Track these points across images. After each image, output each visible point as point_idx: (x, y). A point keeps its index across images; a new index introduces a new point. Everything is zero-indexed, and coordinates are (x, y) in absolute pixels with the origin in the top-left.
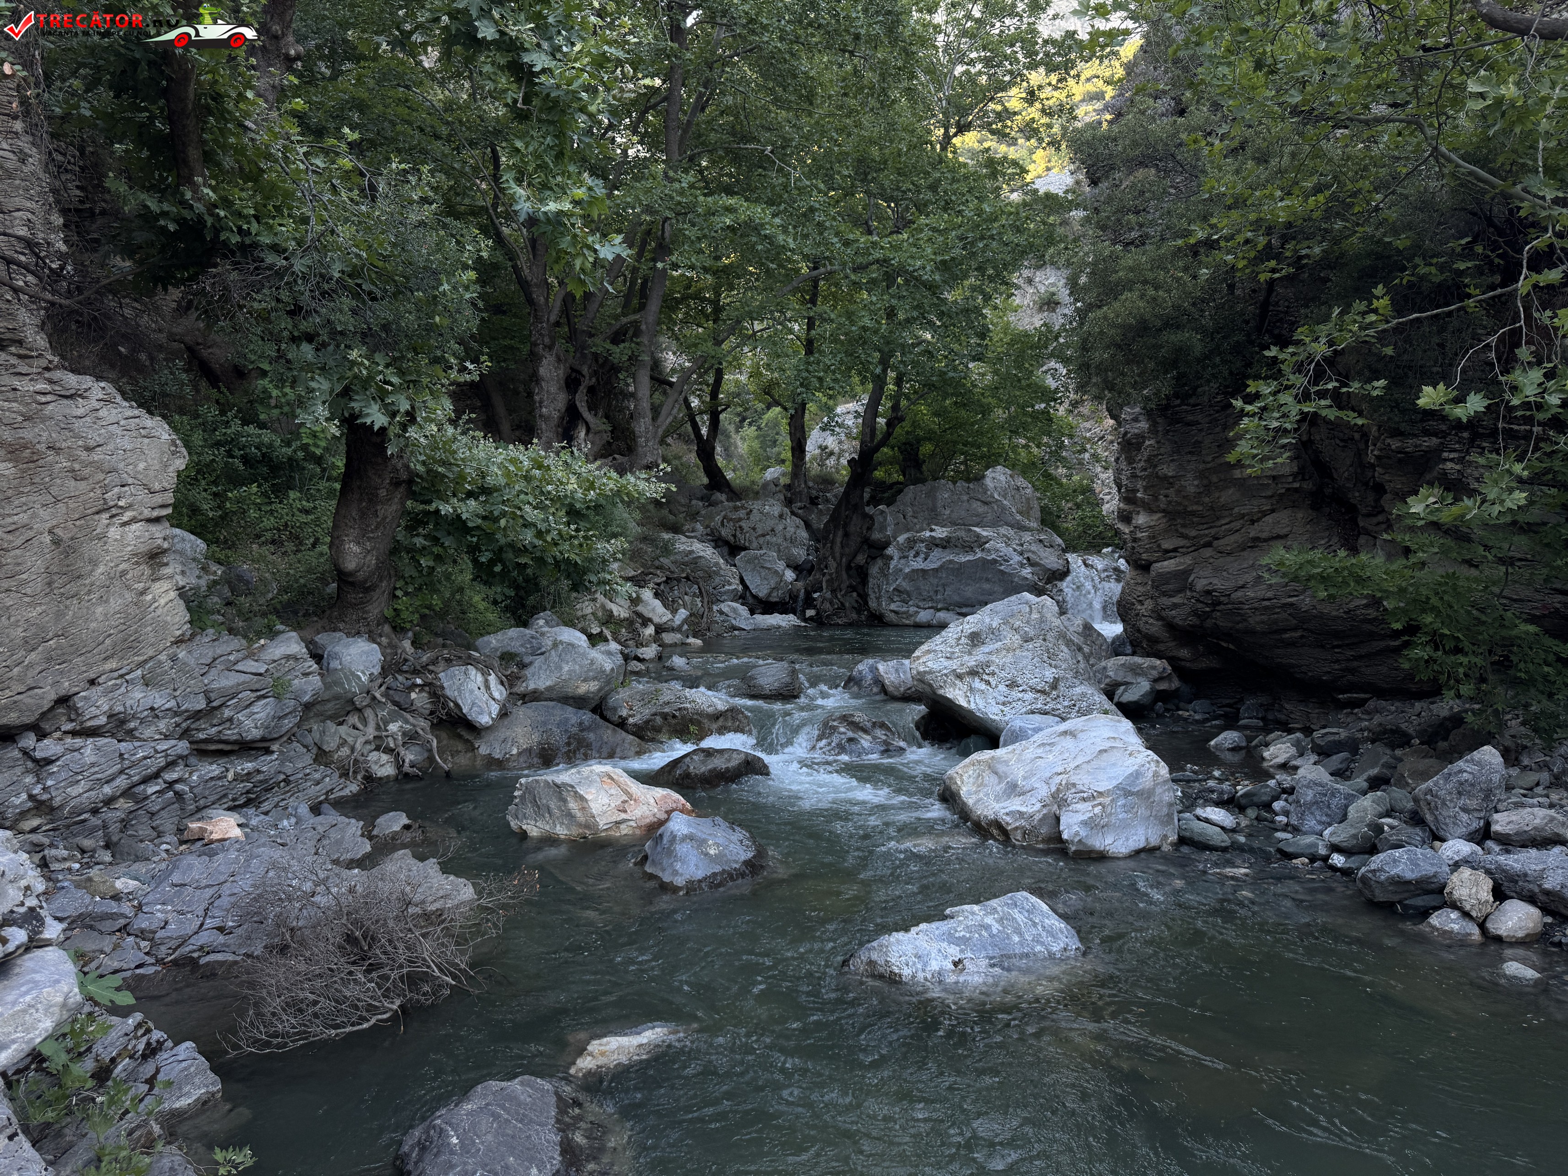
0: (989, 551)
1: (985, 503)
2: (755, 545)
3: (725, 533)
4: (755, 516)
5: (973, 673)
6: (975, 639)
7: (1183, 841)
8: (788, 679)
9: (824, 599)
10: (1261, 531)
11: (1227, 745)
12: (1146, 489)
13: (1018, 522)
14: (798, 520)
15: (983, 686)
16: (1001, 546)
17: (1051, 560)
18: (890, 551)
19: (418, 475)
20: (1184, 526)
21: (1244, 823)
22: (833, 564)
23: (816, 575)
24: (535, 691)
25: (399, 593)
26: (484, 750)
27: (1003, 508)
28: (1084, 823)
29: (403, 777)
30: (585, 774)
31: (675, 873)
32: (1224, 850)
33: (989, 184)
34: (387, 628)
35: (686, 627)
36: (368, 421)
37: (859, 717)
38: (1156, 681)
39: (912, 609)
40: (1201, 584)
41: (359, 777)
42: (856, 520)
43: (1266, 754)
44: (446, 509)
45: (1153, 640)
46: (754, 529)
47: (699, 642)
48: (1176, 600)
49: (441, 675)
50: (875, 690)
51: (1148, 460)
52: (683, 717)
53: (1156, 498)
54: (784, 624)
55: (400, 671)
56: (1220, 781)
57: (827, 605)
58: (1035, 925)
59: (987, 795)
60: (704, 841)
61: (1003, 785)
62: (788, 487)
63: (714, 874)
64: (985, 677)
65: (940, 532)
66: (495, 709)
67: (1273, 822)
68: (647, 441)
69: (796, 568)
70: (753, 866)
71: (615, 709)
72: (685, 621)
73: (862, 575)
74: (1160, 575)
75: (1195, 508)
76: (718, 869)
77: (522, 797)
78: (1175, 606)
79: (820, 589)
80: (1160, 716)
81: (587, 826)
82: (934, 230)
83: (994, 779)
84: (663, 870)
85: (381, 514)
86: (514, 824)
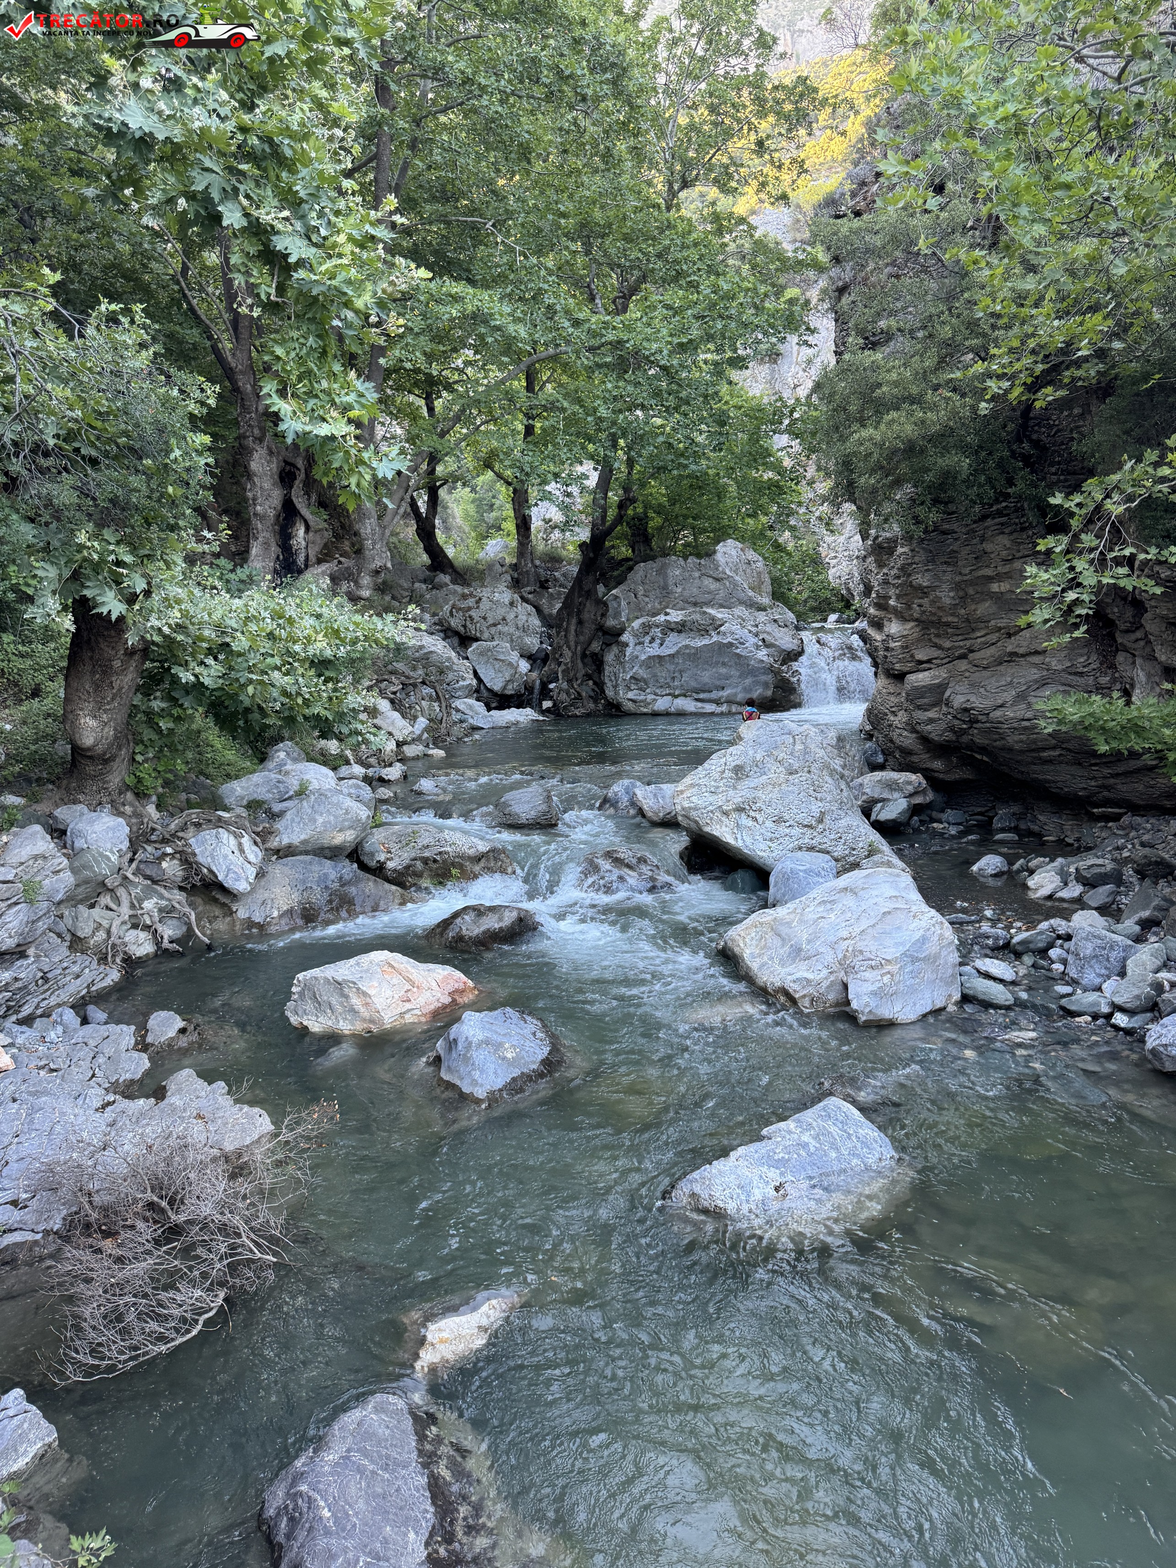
0: (724, 634)
1: (717, 580)
2: (486, 635)
3: (455, 623)
4: (485, 605)
5: (740, 810)
6: (739, 771)
7: (966, 999)
8: (544, 807)
9: (561, 690)
10: (1018, 646)
11: (990, 871)
12: (898, 597)
13: (750, 598)
14: (529, 607)
15: (750, 823)
16: (736, 628)
17: (785, 640)
18: (625, 637)
19: (154, 643)
20: (938, 636)
21: (1022, 971)
22: (567, 653)
23: (551, 665)
24: (289, 846)
25: (139, 758)
26: (242, 913)
27: (735, 585)
28: (874, 993)
29: (162, 954)
30: (365, 966)
31: (474, 1083)
32: (1008, 1008)
33: (716, 241)
34: (129, 796)
35: (426, 735)
36: (104, 610)
37: (624, 853)
38: (911, 795)
39: (650, 697)
40: (958, 701)
41: (118, 960)
42: (589, 606)
43: (1031, 883)
44: (186, 677)
45: (906, 752)
46: (485, 618)
47: (441, 753)
48: (932, 714)
49: (192, 841)
50: (632, 812)
51: (902, 569)
52: (445, 861)
53: (909, 607)
54: (521, 719)
55: (149, 842)
56: (994, 922)
57: (563, 696)
58: (849, 1136)
59: (771, 959)
60: (500, 1045)
61: (787, 948)
62: (515, 567)
63: (514, 1079)
64: (752, 814)
65: (675, 616)
66: (252, 872)
67: (1050, 970)
68: (374, 544)
69: (530, 657)
70: (550, 1065)
71: (372, 854)
72: (426, 730)
73: (598, 662)
74: (916, 688)
75: (950, 619)
76: (516, 1073)
77: (302, 994)
78: (931, 721)
79: (556, 680)
80: (917, 831)
81: (372, 1021)
82: (668, 307)
83: (777, 942)
84: (462, 1079)
85: (116, 685)
86: (294, 1020)
